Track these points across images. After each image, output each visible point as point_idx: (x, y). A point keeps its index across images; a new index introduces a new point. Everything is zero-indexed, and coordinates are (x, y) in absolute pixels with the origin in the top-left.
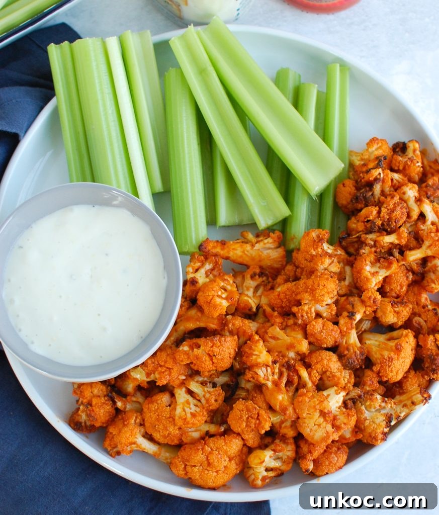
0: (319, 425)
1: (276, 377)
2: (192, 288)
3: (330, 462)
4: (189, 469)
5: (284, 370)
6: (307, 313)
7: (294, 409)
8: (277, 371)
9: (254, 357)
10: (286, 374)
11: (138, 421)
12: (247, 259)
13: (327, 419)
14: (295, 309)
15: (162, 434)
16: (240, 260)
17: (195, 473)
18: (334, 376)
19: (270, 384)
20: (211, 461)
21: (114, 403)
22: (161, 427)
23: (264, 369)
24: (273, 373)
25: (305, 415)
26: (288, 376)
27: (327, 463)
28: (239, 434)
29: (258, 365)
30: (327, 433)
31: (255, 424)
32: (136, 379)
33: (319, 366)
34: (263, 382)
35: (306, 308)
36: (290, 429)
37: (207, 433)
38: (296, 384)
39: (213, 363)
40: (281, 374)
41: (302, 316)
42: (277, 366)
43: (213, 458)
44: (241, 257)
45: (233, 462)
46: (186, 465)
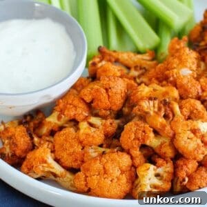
0: (191, 139)
1: (156, 110)
2: (93, 68)
3: (202, 176)
4: (89, 179)
5: (162, 105)
6: (176, 74)
7: (171, 128)
8: (156, 105)
9: (139, 93)
10: (163, 110)
11: (50, 146)
12: (131, 62)
13: (197, 134)
14: (167, 72)
15: (68, 152)
16: (127, 62)
17: (94, 181)
18: (199, 112)
19: (152, 113)
20: (107, 168)
21: (32, 138)
22: (68, 145)
23: (147, 102)
24: (154, 106)
25: (180, 131)
26: (166, 111)
27: (199, 177)
28: (128, 153)
29: (142, 99)
30: (198, 145)
31: (142, 135)
32: (50, 122)
33: (187, 105)
34: (147, 110)
35: (175, 70)
36: (168, 147)
37: (104, 153)
38: (171, 119)
39: (109, 96)
40: (160, 109)
41: (173, 76)
42: (156, 102)
43: (109, 166)
44: (127, 60)
45: (124, 175)
46: (86, 177)
